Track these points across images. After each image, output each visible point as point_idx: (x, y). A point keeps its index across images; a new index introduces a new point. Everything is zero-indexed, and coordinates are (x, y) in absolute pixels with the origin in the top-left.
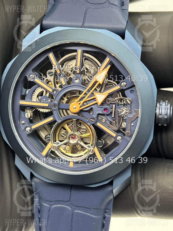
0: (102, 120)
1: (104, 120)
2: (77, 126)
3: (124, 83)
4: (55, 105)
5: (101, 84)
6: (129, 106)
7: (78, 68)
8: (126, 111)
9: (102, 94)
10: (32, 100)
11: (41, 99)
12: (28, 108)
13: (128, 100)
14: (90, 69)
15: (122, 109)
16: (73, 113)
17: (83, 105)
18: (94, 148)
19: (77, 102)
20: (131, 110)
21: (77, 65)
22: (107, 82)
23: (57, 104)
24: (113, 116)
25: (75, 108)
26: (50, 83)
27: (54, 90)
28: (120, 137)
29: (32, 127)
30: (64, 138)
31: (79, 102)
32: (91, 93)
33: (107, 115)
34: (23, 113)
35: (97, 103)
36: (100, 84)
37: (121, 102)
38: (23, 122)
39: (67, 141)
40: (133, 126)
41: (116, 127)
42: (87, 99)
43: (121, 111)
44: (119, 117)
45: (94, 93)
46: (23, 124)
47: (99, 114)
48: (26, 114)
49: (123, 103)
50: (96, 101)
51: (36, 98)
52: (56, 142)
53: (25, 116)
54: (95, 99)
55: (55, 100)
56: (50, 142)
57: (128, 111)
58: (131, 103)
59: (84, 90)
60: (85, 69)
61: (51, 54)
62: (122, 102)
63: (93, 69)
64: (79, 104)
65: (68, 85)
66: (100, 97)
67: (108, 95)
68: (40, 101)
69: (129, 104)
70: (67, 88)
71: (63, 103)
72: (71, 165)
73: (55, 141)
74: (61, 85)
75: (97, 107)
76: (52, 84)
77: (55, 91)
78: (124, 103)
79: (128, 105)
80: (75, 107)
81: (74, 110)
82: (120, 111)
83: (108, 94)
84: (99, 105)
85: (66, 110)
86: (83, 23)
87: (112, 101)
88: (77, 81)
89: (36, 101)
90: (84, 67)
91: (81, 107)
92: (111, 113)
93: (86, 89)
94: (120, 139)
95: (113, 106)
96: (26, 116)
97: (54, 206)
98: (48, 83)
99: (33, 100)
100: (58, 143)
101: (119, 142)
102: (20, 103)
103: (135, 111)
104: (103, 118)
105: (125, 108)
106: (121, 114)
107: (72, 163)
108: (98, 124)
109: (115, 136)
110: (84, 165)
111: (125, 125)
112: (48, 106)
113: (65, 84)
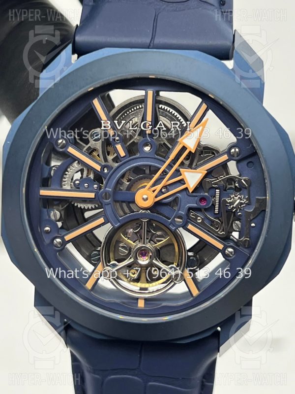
0: (196, 219)
1: (199, 220)
2: (150, 232)
3: (235, 150)
4: (106, 195)
5: (193, 152)
6: (246, 191)
7: (150, 125)
8: (242, 201)
9: (197, 172)
10: (62, 187)
11: (79, 184)
12: (56, 203)
13: (242, 181)
14: (173, 126)
15: (233, 197)
16: (142, 209)
17: (161, 193)
18: (182, 272)
19: (149, 188)
20: (248, 199)
21: (147, 120)
22: (202, 149)
23: (111, 194)
24: (217, 211)
25: (147, 199)
26: (95, 153)
27: (103, 167)
28: (230, 250)
29: (65, 237)
30: (126, 254)
31: (153, 188)
32: (176, 170)
33: (206, 210)
34: (46, 213)
35: (186, 189)
36: (190, 152)
37: (229, 185)
38: (47, 228)
39: (132, 260)
40: (253, 227)
41: (223, 231)
42: (167, 181)
43: (231, 201)
44: (226, 211)
45: (181, 170)
46: (47, 232)
47: (190, 209)
48: (52, 214)
49: (233, 186)
50: (185, 184)
51: (70, 183)
52: (111, 263)
53: (49, 217)
55: (108, 186)
56: (100, 263)
57: (245, 200)
58: (250, 186)
59: (162, 165)
60: (163, 126)
61: (96, 99)
62: (232, 184)
63: (177, 126)
64: (154, 191)
65: (130, 157)
66: (192, 178)
67: (206, 172)
68: (79, 188)
69: (246, 188)
70: (129, 162)
71: (121, 190)
72: (141, 304)
73: (109, 262)
74: (117, 156)
75: (186, 196)
76: (98, 155)
77: (105, 169)
78: (236, 186)
79: (243, 189)
80: (145, 197)
81: (142, 201)
82: (229, 201)
83: (207, 170)
84: (191, 192)
85: (128, 203)
86: (152, 38)
87: (215, 184)
88: (147, 149)
89: (69, 188)
90: (161, 122)
91: (156, 197)
92: (214, 205)
93: (165, 162)
94: (231, 253)
95: (216, 191)
96: (53, 218)
98: (90, 153)
99: (64, 187)
100: (114, 265)
101: (230, 258)
102: (41, 194)
103: (258, 199)
104: (199, 216)
105: (239, 196)
106: (232, 206)
107: (143, 301)
108: (190, 227)
109: (221, 249)
110: (164, 304)
111: (238, 226)
112: (94, 197)
113: (125, 155)
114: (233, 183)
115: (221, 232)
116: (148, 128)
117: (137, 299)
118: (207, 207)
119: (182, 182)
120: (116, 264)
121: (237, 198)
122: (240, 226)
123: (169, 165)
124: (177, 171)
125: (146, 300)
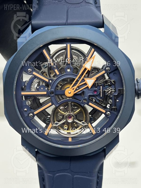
1: (94, 100)
3: (108, 68)
4: (52, 93)
5: (90, 70)
6: (113, 86)
7: (70, 60)
8: (112, 91)
9: (92, 79)
10: (31, 90)
11: (39, 88)
12: (29, 98)
13: (112, 82)
14: (80, 59)
15: (108, 89)
16: (68, 97)
17: (76, 90)
18: (88, 124)
20: (115, 89)
21: (68, 57)
22: (93, 69)
23: (54, 92)
24: (101, 96)
25: (70, 93)
26: (44, 74)
27: (49, 80)
28: (108, 113)
29: (34, 113)
30: (61, 118)
31: (73, 88)
33: (97, 96)
34: (24, 102)
35: (88, 87)
38: (26, 109)
39: (65, 120)
40: (118, 102)
42: (79, 84)
44: (106, 96)
45: (85, 79)
46: (26, 111)
47: (90, 96)
48: (27, 102)
49: (108, 84)
52: (55, 123)
54: (85, 84)
55: (52, 88)
56: (51, 123)
57: (114, 90)
58: (115, 84)
59: (76, 78)
60: (76, 60)
61: (44, 50)
65: (61, 74)
66: (90, 82)
67: (96, 79)
68: (39, 90)
70: (61, 77)
71: (57, 89)
72: (70, 140)
74: (55, 74)
75: (88, 90)
76: (46, 75)
78: (109, 84)
80: (70, 92)
81: (68, 94)
82: (107, 91)
84: (90, 88)
85: (61, 95)
87: (100, 84)
88: (69, 70)
89: (34, 90)
90: (74, 58)
91: (74, 92)
92: (100, 93)
93: (77, 76)
95: (100, 87)
96: (27, 104)
97: (58, 174)
101: (109, 116)
102: (22, 94)
103: (119, 89)
104: (93, 99)
105: (111, 88)
106: (108, 93)
107: (71, 138)
108: (90, 104)
109: (104, 112)
110: (81, 139)
111: (111, 102)
112: (46, 94)
113: (59, 74)
114: (107, 83)
115: (104, 105)
116: (69, 61)
117: (68, 138)
118: (97, 94)
119: (86, 84)
120: (58, 123)
121: (110, 89)
122: (112, 102)
123: (79, 77)
124: (83, 79)
125: (72, 138)
